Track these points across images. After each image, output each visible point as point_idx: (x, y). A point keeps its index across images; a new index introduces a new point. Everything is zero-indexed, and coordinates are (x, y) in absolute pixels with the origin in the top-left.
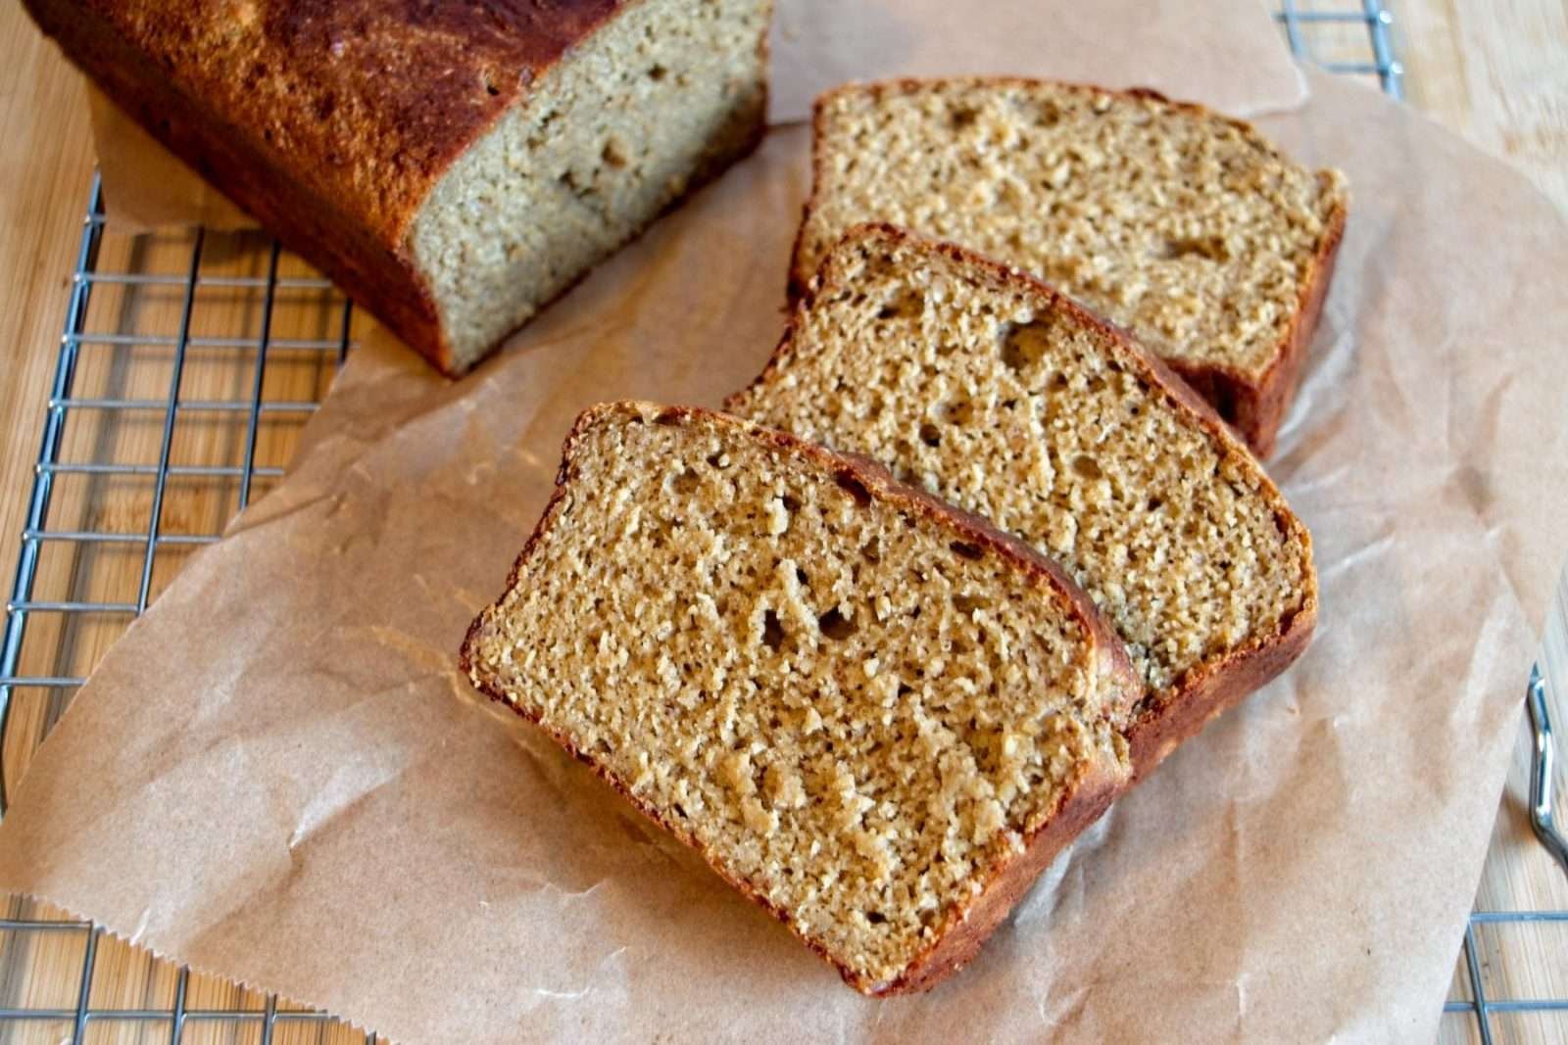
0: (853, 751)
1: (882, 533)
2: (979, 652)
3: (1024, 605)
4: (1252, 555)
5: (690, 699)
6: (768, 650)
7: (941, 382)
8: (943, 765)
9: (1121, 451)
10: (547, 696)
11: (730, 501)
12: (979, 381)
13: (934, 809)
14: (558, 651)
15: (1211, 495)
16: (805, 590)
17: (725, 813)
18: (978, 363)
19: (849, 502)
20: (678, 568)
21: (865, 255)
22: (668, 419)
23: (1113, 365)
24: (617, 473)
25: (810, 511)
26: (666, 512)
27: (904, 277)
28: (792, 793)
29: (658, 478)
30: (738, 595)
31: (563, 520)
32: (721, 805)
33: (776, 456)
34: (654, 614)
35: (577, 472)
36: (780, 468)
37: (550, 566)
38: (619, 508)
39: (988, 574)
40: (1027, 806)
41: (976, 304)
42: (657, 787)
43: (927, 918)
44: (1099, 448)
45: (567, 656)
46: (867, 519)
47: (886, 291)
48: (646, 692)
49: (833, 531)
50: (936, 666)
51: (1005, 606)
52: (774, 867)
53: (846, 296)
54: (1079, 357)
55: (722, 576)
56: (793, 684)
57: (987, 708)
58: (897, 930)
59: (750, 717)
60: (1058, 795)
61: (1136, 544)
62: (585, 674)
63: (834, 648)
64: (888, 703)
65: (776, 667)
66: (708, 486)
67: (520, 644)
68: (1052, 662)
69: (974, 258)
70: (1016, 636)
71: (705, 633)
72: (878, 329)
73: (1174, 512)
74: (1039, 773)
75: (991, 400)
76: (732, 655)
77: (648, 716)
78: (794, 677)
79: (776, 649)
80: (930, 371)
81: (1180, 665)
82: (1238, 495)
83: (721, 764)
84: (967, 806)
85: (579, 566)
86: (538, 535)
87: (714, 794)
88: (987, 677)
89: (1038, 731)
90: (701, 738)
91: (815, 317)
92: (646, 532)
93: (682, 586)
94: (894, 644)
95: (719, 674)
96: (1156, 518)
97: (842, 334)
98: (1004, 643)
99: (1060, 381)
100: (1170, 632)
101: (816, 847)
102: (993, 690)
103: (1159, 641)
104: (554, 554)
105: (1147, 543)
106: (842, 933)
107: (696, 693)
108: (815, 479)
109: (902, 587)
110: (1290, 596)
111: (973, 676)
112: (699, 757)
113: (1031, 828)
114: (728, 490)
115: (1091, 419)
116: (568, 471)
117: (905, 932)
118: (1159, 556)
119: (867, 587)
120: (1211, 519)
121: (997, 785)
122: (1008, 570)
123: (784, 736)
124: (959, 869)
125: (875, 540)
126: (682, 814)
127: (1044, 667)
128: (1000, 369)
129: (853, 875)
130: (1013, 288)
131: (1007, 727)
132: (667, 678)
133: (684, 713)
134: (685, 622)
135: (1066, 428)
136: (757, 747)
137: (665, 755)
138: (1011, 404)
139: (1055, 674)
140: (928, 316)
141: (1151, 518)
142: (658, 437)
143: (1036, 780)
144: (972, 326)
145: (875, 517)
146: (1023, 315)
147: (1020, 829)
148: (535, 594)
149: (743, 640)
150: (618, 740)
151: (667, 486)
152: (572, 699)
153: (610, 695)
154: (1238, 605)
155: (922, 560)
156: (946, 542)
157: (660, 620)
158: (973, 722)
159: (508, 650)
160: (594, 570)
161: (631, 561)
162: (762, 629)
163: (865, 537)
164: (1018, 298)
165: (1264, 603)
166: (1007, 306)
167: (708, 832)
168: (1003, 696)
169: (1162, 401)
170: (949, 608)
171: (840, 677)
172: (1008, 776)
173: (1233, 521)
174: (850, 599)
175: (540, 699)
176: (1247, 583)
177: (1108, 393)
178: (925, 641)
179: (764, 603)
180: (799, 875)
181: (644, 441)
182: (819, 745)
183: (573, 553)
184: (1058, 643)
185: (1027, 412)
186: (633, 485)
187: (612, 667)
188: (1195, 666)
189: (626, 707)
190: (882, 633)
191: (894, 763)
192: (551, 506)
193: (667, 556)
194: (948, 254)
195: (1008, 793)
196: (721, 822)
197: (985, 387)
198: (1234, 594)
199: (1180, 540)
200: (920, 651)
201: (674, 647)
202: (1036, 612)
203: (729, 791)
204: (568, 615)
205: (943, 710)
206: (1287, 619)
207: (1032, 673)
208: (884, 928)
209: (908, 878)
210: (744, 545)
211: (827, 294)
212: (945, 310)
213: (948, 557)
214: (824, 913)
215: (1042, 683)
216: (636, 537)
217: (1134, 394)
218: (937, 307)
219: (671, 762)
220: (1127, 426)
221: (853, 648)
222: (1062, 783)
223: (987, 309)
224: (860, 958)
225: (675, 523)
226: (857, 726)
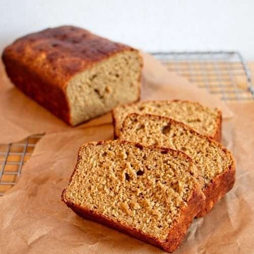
0: (148, 196)
1: (146, 153)
2: (170, 169)
3: (178, 159)
4: (220, 157)
5: (112, 194)
6: (127, 181)
7: (151, 139)
8: (167, 192)
9: (189, 144)
10: (81, 201)
11: (114, 155)
12: (159, 138)
13: (167, 201)
14: (83, 192)
15: (209, 149)
16: (133, 168)
17: (124, 214)
18: (158, 135)
19: (139, 149)
20: (106, 170)
21: (131, 120)
22: (99, 144)
23: (184, 130)
24: (90, 156)
25: (131, 153)
26: (101, 161)
27: (140, 122)
28: (137, 206)
29: (99, 155)
30: (119, 172)
31: (80, 166)
32: (122, 213)
33: (122, 145)
34: (102, 179)
35: (81, 158)
36: (123, 147)
37: (78, 176)
38: (91, 162)
39: (169, 155)
40: (186, 196)
41: (155, 124)
42: (108, 213)
43: (170, 224)
44: (185, 145)
45: (85, 192)
46: (143, 152)
47: (137, 125)
48: (102, 196)
49: (136, 156)
50: (162, 174)
51: (174, 160)
52: (136, 221)
53: (129, 128)
54: (177, 130)
55: (115, 169)
56: (133, 186)
57: (175, 179)
58: (164, 228)
59: (125, 195)
60: (192, 192)
61: (196, 159)
62: (89, 195)
63: (141, 177)
64: (154, 184)
65: (129, 183)
66: (109, 154)
67: (74, 192)
68: (186, 167)
69: (153, 116)
70: (177, 165)
71: (113, 181)
72: (136, 133)
73: (203, 153)
74: (187, 189)
75: (162, 141)
76: (120, 183)
77: (104, 200)
78: (133, 184)
79: (128, 181)
80: (149, 138)
81: (211, 178)
82: (215, 148)
83: (121, 205)
84: (174, 199)
85: (85, 174)
86: (75, 170)
87: (121, 211)
88: (173, 174)
89: (185, 181)
90: (116, 201)
91: (123, 133)
92: (98, 165)
93: (107, 173)
94: (153, 173)
95: (118, 188)
96: (200, 155)
97: (129, 135)
98: (175, 167)
99: (175, 135)
100: (207, 173)
101: (144, 216)
102: (175, 176)
103: (205, 175)
104: (79, 173)
105: (199, 159)
106: (153, 231)
107: (113, 193)
108: (131, 147)
109: (152, 162)
110: (229, 163)
111: (170, 174)
112: (116, 205)
113: (188, 200)
114: (114, 153)
115: (182, 140)
116: (79, 158)
117: (166, 227)
118: (202, 161)
119: (145, 164)
120: (210, 153)
121: (179, 193)
122: (173, 153)
123: (133, 197)
124: (175, 212)
125: (145, 155)
126: (114, 216)
127: (184, 168)
128: (162, 135)
129: (153, 220)
130: (162, 120)
131: (179, 181)
132: (107, 191)
133: (111, 197)
134: (109, 180)
135: (178, 143)
136: (128, 200)
137: (108, 206)
138: (166, 141)
139: (187, 169)
140: (146, 128)
141: (198, 155)
142: (98, 147)
143: (187, 191)
144: (155, 128)
145: (144, 151)
146: (165, 124)
147: (186, 201)
148: (76, 182)
149: (121, 181)
150: (98, 206)
151: (100, 156)
152: (87, 200)
153: (95, 198)
154: (220, 166)
155: (155, 156)
156: (159, 152)
157: (103, 181)
158: (172, 183)
159: (72, 194)
160: (88, 174)
161: (95, 171)
162: (125, 177)
163: (143, 155)
164: (163, 121)
165: (225, 165)
166: (161, 123)
167: (120, 219)
168: (177, 176)
169: (196, 134)
170: (163, 164)
171: (143, 182)
172: (181, 190)
173: (215, 152)
174: (142, 167)
175: (80, 202)
176: (220, 162)
177: (185, 135)
178: (159, 170)
179: (125, 172)
180: (141, 222)
181: (94, 149)
182: (141, 197)
183: (83, 172)
184: (186, 164)
185: (169, 141)
186: (94, 157)
187: (94, 192)
188: (214, 178)
189: (99, 199)
190: (150, 171)
191: (157, 196)
192: (77, 164)
193: (103, 168)
194: (148, 116)
195: (182, 194)
196: (123, 216)
197: (160, 138)
198: (218, 164)
199: (205, 157)
200: (158, 173)
201: (107, 186)
202: (180, 159)
203: (124, 210)
204: (84, 185)
205: (166, 183)
206: (230, 167)
207: (182, 170)
208: (162, 228)
209: (165, 217)
210: (118, 163)
211: (125, 128)
212: (149, 127)
213: (160, 154)
214: (148, 228)
215: (184, 171)
216: (96, 167)
217: (190, 134)
218: (148, 126)
219: (110, 207)
220: (190, 140)
221: (144, 175)
222: (192, 189)
223: (157, 125)
224: (158, 235)
225: (104, 162)
226: (148, 190)
